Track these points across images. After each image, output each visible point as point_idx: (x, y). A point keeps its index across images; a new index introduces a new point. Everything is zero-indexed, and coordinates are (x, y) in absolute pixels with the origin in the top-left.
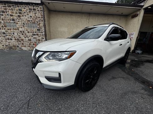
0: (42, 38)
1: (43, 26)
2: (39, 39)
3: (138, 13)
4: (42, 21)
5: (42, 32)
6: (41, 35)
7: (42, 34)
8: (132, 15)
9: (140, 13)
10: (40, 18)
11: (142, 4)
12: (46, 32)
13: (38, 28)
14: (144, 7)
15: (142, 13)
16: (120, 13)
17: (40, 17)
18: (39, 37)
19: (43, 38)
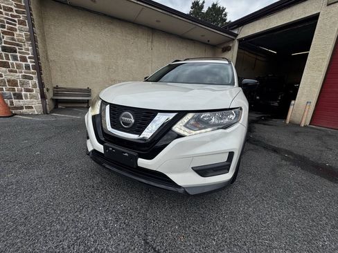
0: (25, 77)
1: (27, 40)
2: (13, 78)
3: (231, 45)
4: (22, 23)
5: (24, 59)
6: (19, 66)
7: (24, 63)
8: (222, 47)
9: (234, 45)
10: (15, 14)
11: (236, 32)
12: (38, 59)
13: (5, 42)
14: (239, 37)
15: (236, 45)
16: (205, 39)
17: (11, 10)
18: (11, 71)
19: (31, 78)
